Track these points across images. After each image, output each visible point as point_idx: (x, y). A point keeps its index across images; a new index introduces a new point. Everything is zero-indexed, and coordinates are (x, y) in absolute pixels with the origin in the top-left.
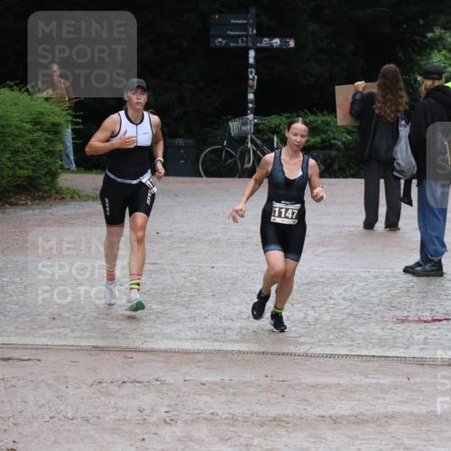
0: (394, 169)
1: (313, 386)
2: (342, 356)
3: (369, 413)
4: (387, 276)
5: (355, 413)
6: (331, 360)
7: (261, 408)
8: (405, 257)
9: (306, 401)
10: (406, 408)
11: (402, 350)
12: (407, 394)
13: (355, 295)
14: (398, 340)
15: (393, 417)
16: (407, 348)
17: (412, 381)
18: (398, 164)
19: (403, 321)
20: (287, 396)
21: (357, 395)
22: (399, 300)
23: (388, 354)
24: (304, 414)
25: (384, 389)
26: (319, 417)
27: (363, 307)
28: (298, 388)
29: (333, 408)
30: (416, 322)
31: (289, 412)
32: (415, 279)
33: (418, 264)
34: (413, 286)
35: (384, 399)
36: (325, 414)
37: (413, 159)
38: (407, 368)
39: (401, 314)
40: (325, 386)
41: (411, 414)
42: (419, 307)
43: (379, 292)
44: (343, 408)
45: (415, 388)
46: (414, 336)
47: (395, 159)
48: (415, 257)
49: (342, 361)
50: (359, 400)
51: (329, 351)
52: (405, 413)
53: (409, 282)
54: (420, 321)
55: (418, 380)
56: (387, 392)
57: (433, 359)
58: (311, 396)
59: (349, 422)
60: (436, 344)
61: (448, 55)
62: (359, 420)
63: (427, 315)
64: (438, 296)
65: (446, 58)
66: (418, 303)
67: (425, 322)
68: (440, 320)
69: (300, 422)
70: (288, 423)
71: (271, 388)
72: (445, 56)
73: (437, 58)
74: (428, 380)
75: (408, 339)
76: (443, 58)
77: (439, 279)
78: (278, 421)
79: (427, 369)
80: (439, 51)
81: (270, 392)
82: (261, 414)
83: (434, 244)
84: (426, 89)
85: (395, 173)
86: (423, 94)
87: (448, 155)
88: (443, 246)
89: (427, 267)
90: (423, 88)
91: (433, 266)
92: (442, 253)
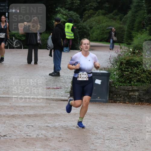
0: (47, 47)
1: (23, 107)
3: (39, 114)
4: (44, 76)
5: (35, 114)
8: (49, 71)
9: (21, 110)
10: (49, 112)
11: (48, 96)
12: (49, 108)
14: (47, 94)
15: (45, 115)
16: (50, 96)
17: (51, 105)
18: (48, 45)
19: (49, 89)
20: (16, 109)
21: (35, 109)
22: (48, 83)
24: (20, 114)
28: (19, 107)
29: (29, 112)
31: (16, 113)
32: (52, 77)
33: (53, 73)
34: (51, 79)
35: (43, 110)
36: (26, 114)
37: (52, 44)
38: (49, 101)
39: (48, 87)
40: (26, 106)
41: (50, 114)
44: (31, 112)
46: (52, 93)
48: (53, 71)
50: (36, 110)
53: (51, 78)
54: (53, 88)
55: (52, 105)
56: (44, 108)
57: (56, 99)
58: (23, 109)
59: (33, 116)
60: (58, 95)
61: (62, 15)
62: (36, 116)
63: (55, 87)
64: (58, 82)
65: (61, 16)
66: (53, 84)
67: (55, 89)
68: (59, 88)
69: (19, 116)
70: (16, 117)
71: (11, 107)
72: (61, 15)
73: (59, 16)
74: (55, 105)
75: (50, 94)
76: (60, 16)
77: (59, 77)
78: (13, 116)
79: (55, 102)
80: (59, 14)
81: (11, 108)
82: (8, 114)
83: (58, 67)
84: (56, 25)
85: (47, 48)
86: (55, 26)
87: (62, 43)
88: (60, 68)
89: (56, 74)
90: (55, 24)
91: (57, 73)
92: (60, 70)
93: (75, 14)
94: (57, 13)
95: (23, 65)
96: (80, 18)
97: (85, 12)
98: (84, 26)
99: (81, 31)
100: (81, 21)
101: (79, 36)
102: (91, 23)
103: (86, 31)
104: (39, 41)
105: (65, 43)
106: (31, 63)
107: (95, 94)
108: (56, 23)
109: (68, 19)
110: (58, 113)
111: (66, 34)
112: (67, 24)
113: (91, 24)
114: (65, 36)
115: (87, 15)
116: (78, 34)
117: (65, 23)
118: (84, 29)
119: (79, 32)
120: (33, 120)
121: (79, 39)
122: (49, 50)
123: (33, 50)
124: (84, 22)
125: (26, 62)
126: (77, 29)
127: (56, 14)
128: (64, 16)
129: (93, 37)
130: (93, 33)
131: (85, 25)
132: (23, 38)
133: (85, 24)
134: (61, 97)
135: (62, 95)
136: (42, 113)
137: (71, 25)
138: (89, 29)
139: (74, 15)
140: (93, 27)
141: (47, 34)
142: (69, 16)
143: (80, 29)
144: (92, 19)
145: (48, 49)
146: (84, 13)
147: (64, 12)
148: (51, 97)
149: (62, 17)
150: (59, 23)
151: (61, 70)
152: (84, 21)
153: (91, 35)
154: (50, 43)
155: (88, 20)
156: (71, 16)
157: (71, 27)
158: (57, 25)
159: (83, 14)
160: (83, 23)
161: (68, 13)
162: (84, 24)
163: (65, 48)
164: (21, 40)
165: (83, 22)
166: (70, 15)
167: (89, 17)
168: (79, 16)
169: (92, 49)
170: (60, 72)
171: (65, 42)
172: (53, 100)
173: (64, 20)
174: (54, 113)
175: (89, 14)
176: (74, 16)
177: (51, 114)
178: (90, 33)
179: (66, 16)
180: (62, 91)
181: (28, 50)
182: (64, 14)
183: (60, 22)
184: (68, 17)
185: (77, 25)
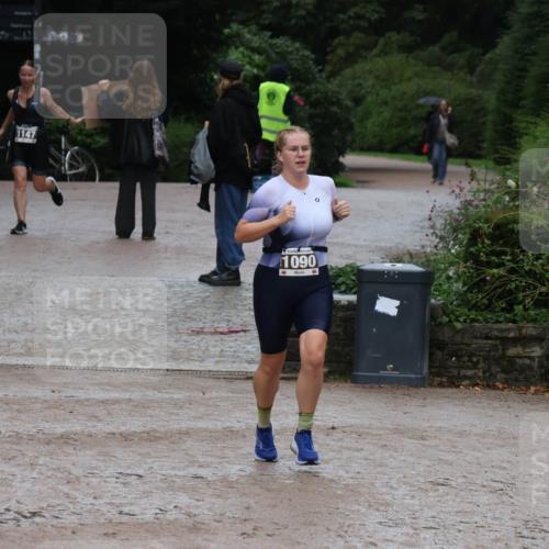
0: (191, 173)
1: (103, 402)
3: (162, 429)
4: (181, 286)
5: (147, 429)
6: (122, 374)
7: (47, 425)
8: (201, 265)
9: (96, 417)
10: (201, 424)
11: (197, 363)
12: (202, 409)
14: (194, 353)
15: (187, 433)
16: (202, 361)
17: (207, 396)
18: (196, 167)
19: (198, 333)
20: (75, 412)
21: (150, 412)
22: (194, 311)
23: (182, 367)
24: (93, 431)
25: (178, 405)
26: (109, 433)
28: (87, 403)
29: (124, 424)
30: (212, 333)
31: (78, 428)
32: (211, 288)
33: (214, 273)
34: (208, 297)
35: (177, 414)
36: (115, 431)
37: (211, 162)
38: (201, 382)
39: (196, 325)
40: (116, 402)
41: (206, 430)
42: (215, 318)
43: (174, 302)
44: (135, 424)
45: (211, 403)
46: (211, 348)
47: (192, 162)
48: (212, 266)
49: (134, 375)
50: (151, 416)
52: (200, 429)
53: (205, 292)
54: (216, 333)
55: (214, 394)
56: (181, 407)
57: (230, 373)
58: (100, 411)
59: (141, 439)
60: (233, 356)
61: (246, 53)
62: (151, 437)
63: (223, 327)
64: (235, 307)
65: (244, 56)
66: (214, 314)
67: (222, 333)
68: (237, 332)
69: (89, 439)
70: (76, 441)
71: (58, 405)
72: (242, 53)
73: (234, 56)
74: (224, 395)
75: (204, 352)
76: (240, 56)
77: (236, 289)
78: (66, 439)
79: (223, 383)
80: (237, 48)
81: (57, 408)
82: (46, 432)
83: (231, 251)
84: (223, 89)
85: (192, 177)
86: (220, 93)
87: (248, 157)
88: (241, 253)
89: (224, 275)
90: (220, 86)
91: (229, 275)
92: (240, 262)
93: (297, 50)
94: (228, 46)
95: (98, 243)
96: (317, 62)
97: (337, 41)
98: (330, 94)
99: (318, 111)
100: (317, 75)
102: (356, 82)
103: (338, 111)
104: (160, 148)
105: (258, 157)
107: (377, 355)
108: (226, 82)
109: (269, 69)
110: (237, 426)
111: (264, 123)
112: (265, 87)
113: (360, 85)
114: (259, 130)
115: (341, 52)
117: (257, 81)
118: (333, 104)
120: (140, 454)
122: (200, 186)
123: (138, 185)
124: (331, 80)
125: (111, 232)
127: (225, 47)
128: (256, 57)
129: (365, 136)
130: (367, 119)
131: (333, 92)
132: (98, 138)
133: (333, 86)
134: (246, 365)
135: (252, 356)
136: (176, 426)
137: (283, 89)
138: (349, 103)
139: (291, 53)
140: (364, 97)
141: (189, 126)
142: (274, 55)
143: (314, 105)
144: (360, 67)
145: (193, 182)
146: (330, 45)
147: (256, 42)
148: (210, 365)
149: (247, 59)
150: (235, 82)
151: (244, 263)
152: (332, 75)
153: (357, 129)
154: (202, 158)
155: (348, 72)
156: (283, 55)
157: (282, 99)
158: (227, 92)
159: (328, 49)
160: (329, 82)
161: (271, 45)
162: (330, 86)
163: (260, 178)
164: (93, 146)
165: (329, 77)
166: (277, 53)
167: (350, 59)
168: (313, 56)
169: (363, 182)
170: (241, 270)
171: (257, 153)
172: (216, 376)
173: (255, 71)
174: (220, 426)
175: (351, 49)
176: (294, 57)
177: (211, 431)
178: (354, 120)
179: (262, 58)
180: (249, 343)
181: (117, 185)
182: (253, 50)
183: (238, 78)
184: (268, 58)
185: (304, 91)
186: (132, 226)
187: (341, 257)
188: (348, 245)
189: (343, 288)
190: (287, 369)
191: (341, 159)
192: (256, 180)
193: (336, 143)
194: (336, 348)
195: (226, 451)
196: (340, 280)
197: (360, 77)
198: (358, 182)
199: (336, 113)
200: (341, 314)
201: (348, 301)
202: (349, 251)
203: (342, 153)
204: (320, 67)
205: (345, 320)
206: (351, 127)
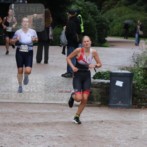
0: (60, 43)
1: (31, 113)
2: (41, 103)
3: (49, 122)
4: (56, 78)
5: (45, 122)
6: (37, 105)
7: (14, 121)
9: (29, 118)
12: (62, 115)
13: (46, 83)
14: (59, 98)
15: (57, 123)
16: (62, 100)
17: (63, 111)
19: (61, 92)
20: (23, 117)
21: (46, 116)
22: (60, 85)
23: (56, 103)
24: (28, 122)
26: (33, 123)
27: (48, 87)
28: (26, 114)
29: (38, 120)
31: (23, 121)
33: (66, 74)
34: (64, 81)
35: (54, 117)
36: (35, 122)
37: (66, 40)
38: (62, 107)
39: (60, 90)
40: (35, 113)
42: (66, 88)
43: (54, 83)
44: (41, 120)
45: (64, 113)
46: (65, 97)
49: (41, 105)
50: (46, 118)
51: (37, 102)
52: (61, 121)
53: (63, 79)
54: (66, 92)
55: (66, 111)
56: (55, 115)
58: (31, 116)
59: (43, 125)
61: (77, 6)
62: (46, 124)
66: (66, 86)
67: (68, 92)
69: (27, 125)
70: (23, 125)
73: (73, 7)
75: (63, 98)
76: (75, 7)
78: (20, 125)
79: (68, 107)
80: (74, 5)
81: (17, 115)
82: (14, 122)
84: (70, 17)
86: (69, 19)
87: (78, 38)
89: (69, 74)
91: (71, 74)
93: (93, 5)
96: (99, 9)
97: (105, 2)
98: (102, 19)
99: (99, 24)
100: (99, 13)
101: (96, 30)
102: (111, 15)
103: (105, 24)
104: (51, 36)
106: (41, 63)
107: (116, 99)
108: (70, 15)
109: (84, 11)
113: (112, 16)
115: (106, 6)
116: (95, 28)
118: (104, 22)
119: (97, 26)
120: (42, 129)
121: (96, 34)
124: (103, 14)
126: (95, 22)
127: (70, 5)
128: (80, 8)
129: (113, 32)
130: (114, 26)
131: (104, 18)
133: (103, 16)
136: (54, 121)
138: (109, 22)
139: (91, 6)
140: (113, 20)
141: (59, 29)
142: (85, 7)
144: (112, 10)
145: (61, 46)
147: (80, 3)
148: (64, 102)
149: (77, 8)
150: (73, 15)
152: (103, 13)
153: (111, 29)
154: (64, 39)
155: (108, 12)
156: (88, 7)
158: (71, 18)
159: (102, 5)
161: (85, 4)
162: (102, 16)
165: (102, 14)
167: (109, 8)
168: (97, 7)
169: (112, 46)
172: (66, 105)
174: (67, 120)
175: (109, 5)
177: (64, 122)
178: (110, 27)
179: (82, 8)
182: (79, 5)
183: (74, 14)
185: (94, 18)
186: (41, 59)
187: (105, 68)
188: (108, 65)
189: (106, 78)
190: (88, 103)
191: (106, 39)
192: (80, 45)
193: (104, 34)
194: (103, 97)
195: (69, 128)
196: (105, 76)
197: (112, 13)
198: (111, 45)
199: (104, 24)
200: (105, 86)
201: (107, 82)
202: (108, 67)
203: (106, 37)
204: (100, 11)
205: (106, 88)
206: (109, 29)
